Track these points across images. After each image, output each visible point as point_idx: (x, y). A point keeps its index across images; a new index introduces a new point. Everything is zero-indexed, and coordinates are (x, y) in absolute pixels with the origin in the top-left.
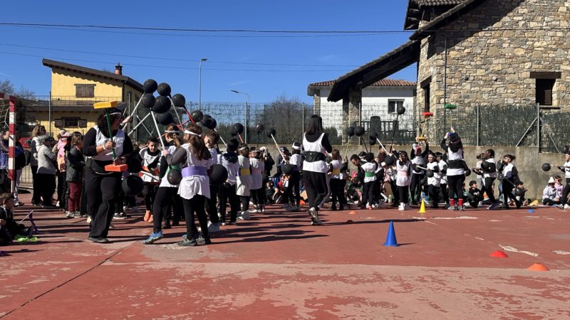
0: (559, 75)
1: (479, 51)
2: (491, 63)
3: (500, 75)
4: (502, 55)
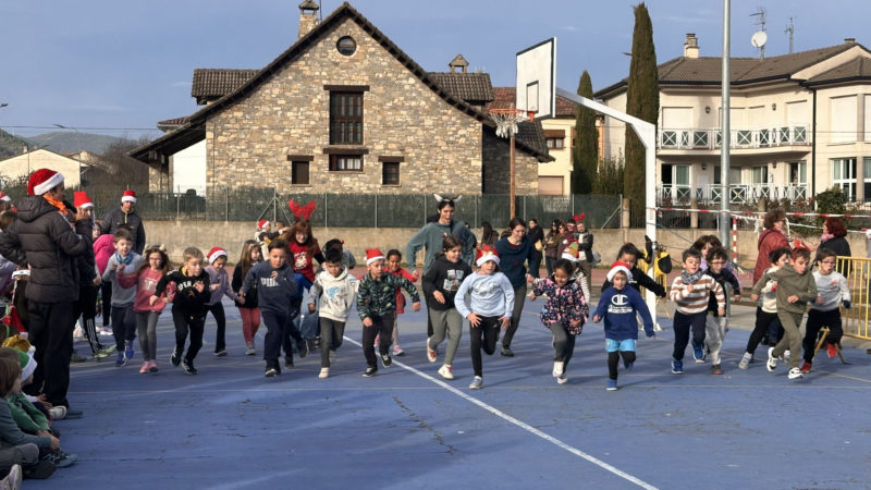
0: (312, 158)
1: (243, 136)
2: (253, 147)
3: (262, 157)
4: (263, 141)
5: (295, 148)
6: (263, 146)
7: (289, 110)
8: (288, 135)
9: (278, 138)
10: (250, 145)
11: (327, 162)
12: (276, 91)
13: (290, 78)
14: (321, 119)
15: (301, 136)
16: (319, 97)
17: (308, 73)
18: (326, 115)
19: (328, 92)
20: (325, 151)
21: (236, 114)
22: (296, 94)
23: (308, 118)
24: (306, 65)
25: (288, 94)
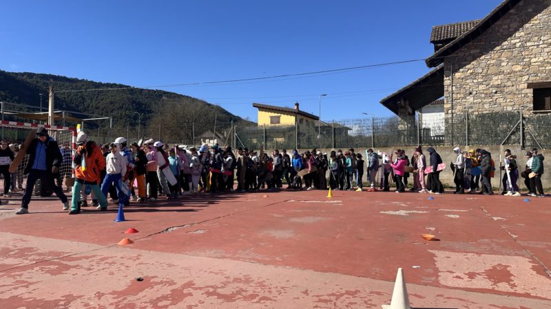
1: (481, 71)
2: (491, 80)
3: (500, 89)
4: (500, 73)
5: (536, 76)
6: (501, 77)
8: (529, 64)
9: (519, 68)
10: (487, 77)
15: (543, 63)
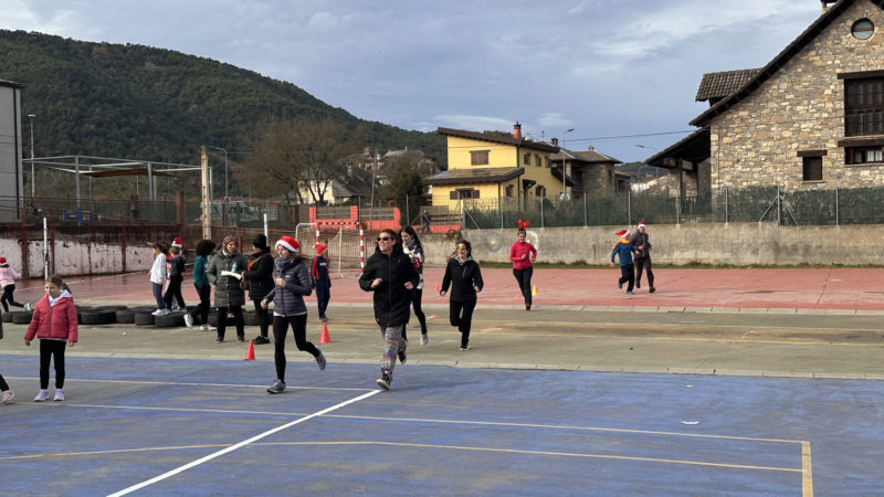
0: (825, 152)
1: (749, 136)
2: (760, 146)
3: (769, 156)
4: (771, 138)
5: (806, 143)
6: (771, 143)
7: (799, 104)
8: (799, 130)
9: (787, 134)
10: (756, 143)
11: (843, 155)
12: (784, 86)
13: (800, 70)
14: (835, 110)
15: (813, 130)
16: (832, 87)
17: (819, 63)
18: (841, 105)
19: (842, 80)
20: (840, 144)
21: (741, 113)
22: (806, 87)
23: (819, 110)
24: (817, 54)
25: (797, 87)
